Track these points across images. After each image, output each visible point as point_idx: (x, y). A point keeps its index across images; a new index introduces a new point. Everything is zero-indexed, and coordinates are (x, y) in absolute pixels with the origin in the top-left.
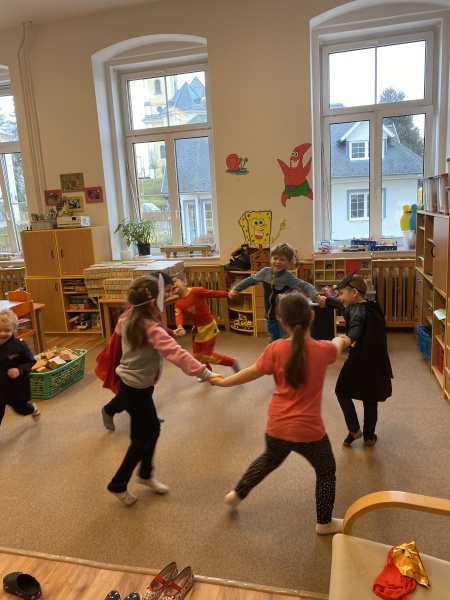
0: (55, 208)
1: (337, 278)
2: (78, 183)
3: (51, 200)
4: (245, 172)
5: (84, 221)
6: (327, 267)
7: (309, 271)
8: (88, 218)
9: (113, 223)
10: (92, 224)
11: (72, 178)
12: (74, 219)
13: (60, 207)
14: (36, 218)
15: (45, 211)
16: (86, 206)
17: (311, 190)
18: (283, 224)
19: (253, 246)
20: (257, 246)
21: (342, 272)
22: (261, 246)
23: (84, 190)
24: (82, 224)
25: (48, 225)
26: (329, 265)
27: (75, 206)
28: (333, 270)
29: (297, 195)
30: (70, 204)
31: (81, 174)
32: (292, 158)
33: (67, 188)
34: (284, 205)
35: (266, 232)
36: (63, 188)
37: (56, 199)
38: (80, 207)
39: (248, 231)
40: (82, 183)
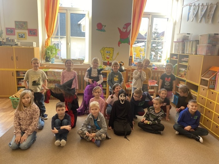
2: (24, 26)
11: (21, 23)
16: (28, 37)
17: (129, 41)
18: (118, 53)
22: (108, 62)
23: (27, 29)
27: (22, 37)
29: (124, 42)
30: (19, 36)
31: (27, 22)
32: (124, 28)
33: (18, 28)
34: (119, 46)
35: (111, 56)
36: (16, 28)
37: (12, 32)
38: (24, 38)
39: (104, 55)
40: (27, 26)
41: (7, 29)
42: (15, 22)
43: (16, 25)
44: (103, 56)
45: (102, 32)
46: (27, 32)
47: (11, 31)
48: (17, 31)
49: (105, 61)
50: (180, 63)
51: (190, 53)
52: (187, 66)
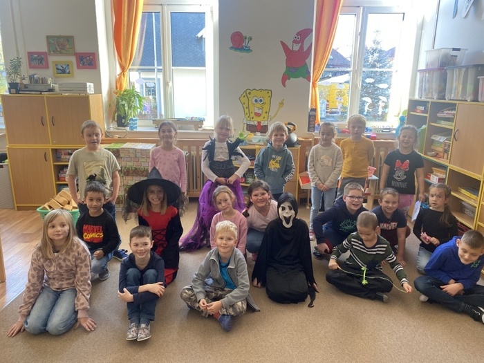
2: (68, 46)
3: (34, 63)
4: (249, 50)
11: (61, 41)
16: (77, 72)
17: (309, 73)
18: (282, 104)
20: (256, 123)
22: (259, 123)
23: (76, 54)
27: (63, 72)
29: (297, 76)
30: (58, 69)
31: (73, 37)
32: (295, 42)
33: (54, 51)
34: (284, 86)
35: (264, 110)
36: (50, 51)
37: (41, 62)
38: (69, 73)
39: (248, 108)
40: (73, 47)
41: (30, 54)
42: (48, 37)
43: (49, 44)
44: (247, 111)
45: (244, 54)
46: (73, 59)
47: (39, 60)
48: (52, 59)
49: (252, 123)
50: (433, 124)
51: (461, 98)
52: (452, 130)
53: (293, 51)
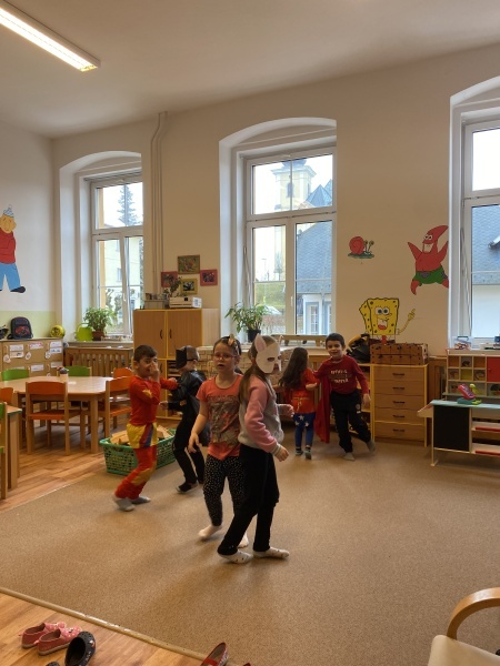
0: (169, 289)
1: (475, 378)
3: (167, 282)
4: (370, 256)
5: (196, 302)
6: (463, 365)
7: (442, 369)
8: (200, 300)
9: (225, 306)
10: (204, 307)
11: (189, 260)
12: (186, 299)
13: (174, 288)
14: (149, 297)
15: (160, 291)
16: (200, 288)
17: (446, 277)
18: (413, 314)
19: (375, 337)
20: (380, 338)
21: (483, 372)
22: (384, 337)
23: (199, 272)
24: (194, 305)
25: (161, 304)
26: (466, 361)
27: (189, 289)
28: (472, 368)
29: (430, 282)
30: (184, 287)
31: (199, 256)
33: (183, 270)
34: (414, 293)
35: (390, 322)
36: (179, 270)
38: (194, 290)
39: (370, 320)
40: (198, 266)
41: (163, 274)
42: (179, 258)
43: (179, 264)
44: (368, 323)
45: (365, 260)
46: (197, 277)
47: (170, 279)
48: (181, 277)
53: (423, 253)
